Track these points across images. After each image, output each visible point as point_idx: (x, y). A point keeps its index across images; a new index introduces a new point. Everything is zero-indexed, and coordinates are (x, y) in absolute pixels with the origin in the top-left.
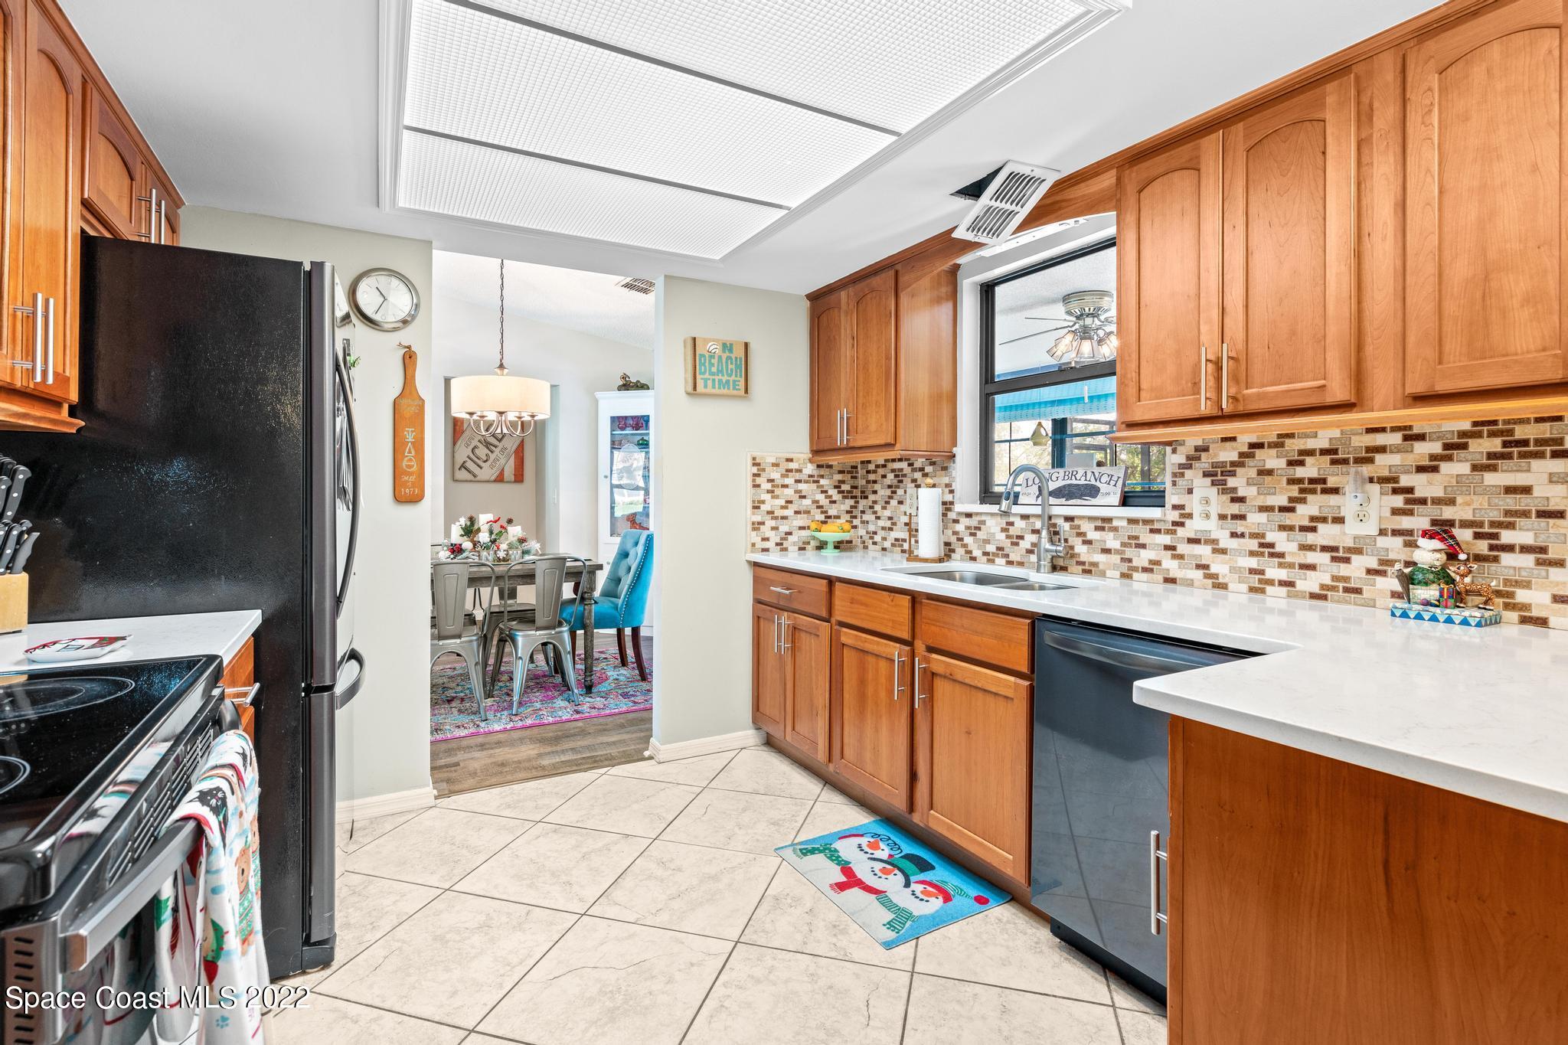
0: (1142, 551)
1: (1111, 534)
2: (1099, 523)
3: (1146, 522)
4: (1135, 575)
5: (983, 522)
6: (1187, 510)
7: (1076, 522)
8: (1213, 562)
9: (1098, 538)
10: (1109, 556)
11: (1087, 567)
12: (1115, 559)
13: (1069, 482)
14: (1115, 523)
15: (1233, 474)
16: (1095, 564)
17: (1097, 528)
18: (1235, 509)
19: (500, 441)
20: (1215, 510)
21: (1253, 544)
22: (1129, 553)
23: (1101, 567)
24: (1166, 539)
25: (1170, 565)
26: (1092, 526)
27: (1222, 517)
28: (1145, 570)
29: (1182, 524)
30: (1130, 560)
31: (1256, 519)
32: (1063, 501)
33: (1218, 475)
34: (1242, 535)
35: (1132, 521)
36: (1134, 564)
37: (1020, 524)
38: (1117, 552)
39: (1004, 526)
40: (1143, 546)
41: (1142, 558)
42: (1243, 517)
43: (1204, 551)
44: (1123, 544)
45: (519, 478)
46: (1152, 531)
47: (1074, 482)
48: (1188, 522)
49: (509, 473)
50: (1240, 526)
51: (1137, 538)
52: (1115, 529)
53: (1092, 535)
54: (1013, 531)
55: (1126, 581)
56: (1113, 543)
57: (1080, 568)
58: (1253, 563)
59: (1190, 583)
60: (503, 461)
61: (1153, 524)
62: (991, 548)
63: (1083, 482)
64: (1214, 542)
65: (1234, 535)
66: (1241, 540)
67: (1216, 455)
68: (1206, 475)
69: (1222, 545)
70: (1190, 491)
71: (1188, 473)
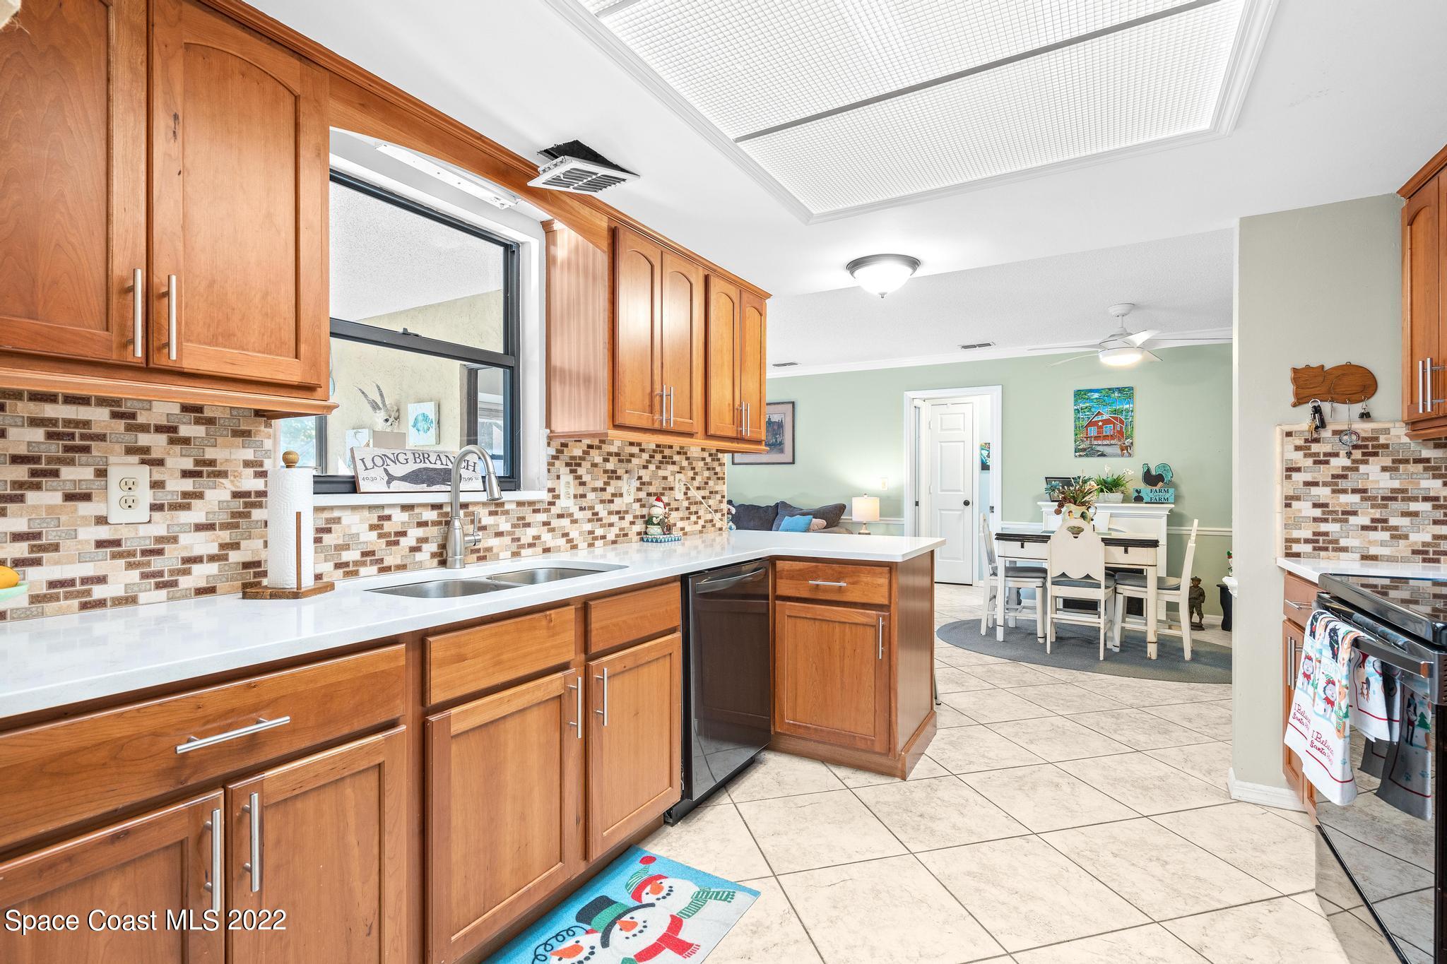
0: (528, 530)
1: (504, 517)
2: (493, 508)
3: (531, 503)
4: (523, 552)
6: (557, 493)
7: (471, 509)
8: (571, 530)
9: (492, 523)
10: (502, 538)
11: (482, 554)
12: (507, 540)
14: (507, 507)
15: (579, 465)
16: (489, 549)
17: (491, 513)
18: (581, 490)
20: (572, 492)
21: (588, 514)
22: (518, 532)
23: (495, 550)
24: (542, 517)
25: (547, 538)
26: (486, 511)
27: (575, 496)
28: (531, 545)
29: (555, 504)
30: (519, 540)
31: (591, 496)
33: (573, 465)
34: (585, 509)
35: (520, 504)
36: (522, 542)
38: (509, 533)
40: (528, 525)
41: (527, 535)
42: (584, 496)
43: (565, 522)
44: (514, 526)
46: (535, 511)
48: (557, 501)
50: (584, 503)
51: (523, 518)
52: (507, 512)
53: (487, 520)
55: (514, 559)
56: (505, 526)
57: (475, 556)
58: (588, 527)
59: (558, 549)
64: (571, 515)
65: (581, 509)
66: (584, 512)
67: (572, 451)
68: (567, 465)
69: (575, 517)
70: (558, 477)
71: (557, 463)
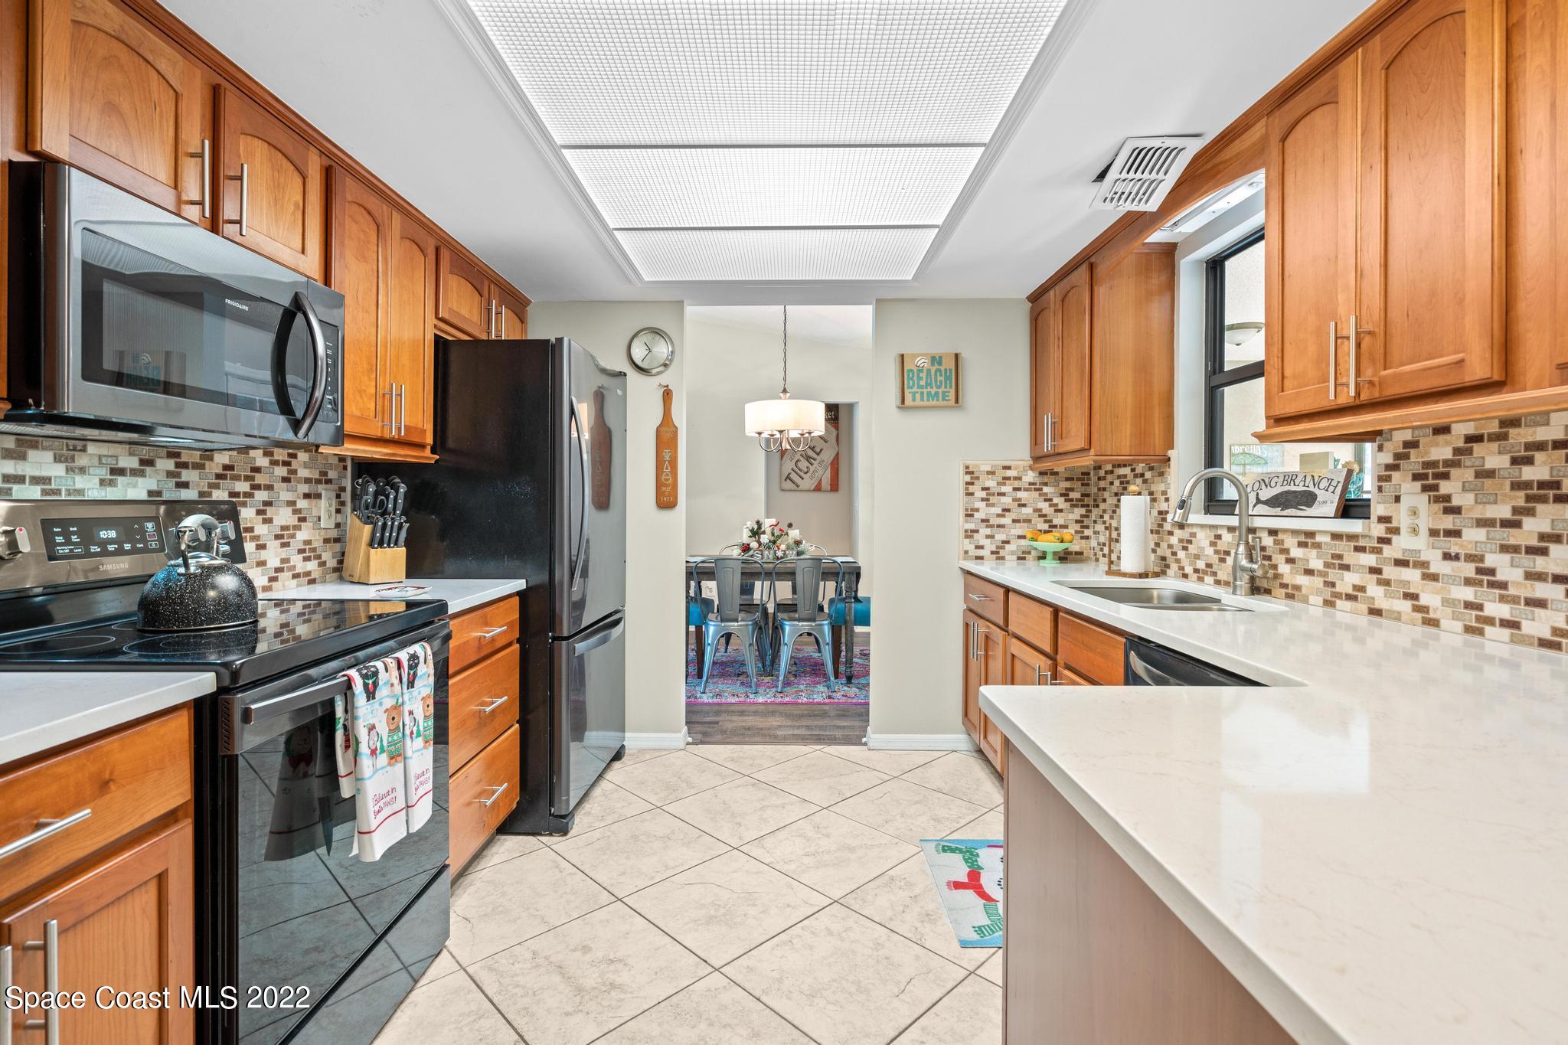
0: (1346, 573)
1: (1314, 552)
2: (1302, 539)
3: (1352, 537)
4: (1339, 603)
5: (1193, 535)
6: (1394, 524)
7: (1280, 536)
8: (1423, 592)
9: (1301, 556)
10: (1312, 578)
11: (1290, 591)
12: (1318, 581)
13: (1287, 488)
14: (1319, 538)
15: (1446, 476)
16: (1298, 588)
17: (1301, 545)
18: (1448, 522)
19: (818, 454)
20: (1424, 523)
21: (1469, 570)
22: (1333, 575)
23: (1304, 591)
24: (1370, 560)
25: (1375, 591)
26: (1295, 541)
27: (1434, 533)
28: (1350, 597)
29: (1388, 541)
30: (1333, 585)
31: (1474, 536)
32: (1278, 511)
33: (1431, 478)
34: (1457, 557)
35: (1336, 536)
36: (1338, 589)
37: (1227, 537)
38: (1322, 574)
39: (1213, 539)
40: (1347, 568)
41: (1346, 582)
42: (1456, 533)
43: (1412, 575)
44: (1327, 565)
45: (835, 487)
46: (1357, 549)
47: (1293, 488)
48: (1395, 538)
49: (826, 483)
50: (1454, 546)
51: (1340, 557)
52: (1318, 546)
53: (1296, 552)
54: (1222, 545)
55: (1330, 610)
56: (1316, 564)
57: (1283, 591)
58: (1468, 594)
59: (1397, 617)
60: (820, 472)
61: (1358, 541)
62: (1201, 565)
63: (1301, 488)
64: (1424, 565)
65: (1447, 556)
66: (1455, 564)
67: (1427, 453)
68: (1416, 477)
69: (1433, 569)
70: (1398, 499)
71: (1396, 476)
